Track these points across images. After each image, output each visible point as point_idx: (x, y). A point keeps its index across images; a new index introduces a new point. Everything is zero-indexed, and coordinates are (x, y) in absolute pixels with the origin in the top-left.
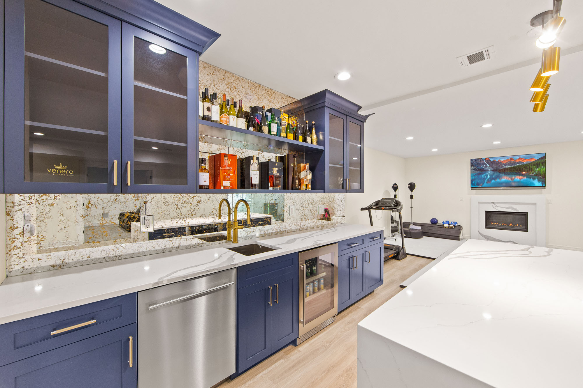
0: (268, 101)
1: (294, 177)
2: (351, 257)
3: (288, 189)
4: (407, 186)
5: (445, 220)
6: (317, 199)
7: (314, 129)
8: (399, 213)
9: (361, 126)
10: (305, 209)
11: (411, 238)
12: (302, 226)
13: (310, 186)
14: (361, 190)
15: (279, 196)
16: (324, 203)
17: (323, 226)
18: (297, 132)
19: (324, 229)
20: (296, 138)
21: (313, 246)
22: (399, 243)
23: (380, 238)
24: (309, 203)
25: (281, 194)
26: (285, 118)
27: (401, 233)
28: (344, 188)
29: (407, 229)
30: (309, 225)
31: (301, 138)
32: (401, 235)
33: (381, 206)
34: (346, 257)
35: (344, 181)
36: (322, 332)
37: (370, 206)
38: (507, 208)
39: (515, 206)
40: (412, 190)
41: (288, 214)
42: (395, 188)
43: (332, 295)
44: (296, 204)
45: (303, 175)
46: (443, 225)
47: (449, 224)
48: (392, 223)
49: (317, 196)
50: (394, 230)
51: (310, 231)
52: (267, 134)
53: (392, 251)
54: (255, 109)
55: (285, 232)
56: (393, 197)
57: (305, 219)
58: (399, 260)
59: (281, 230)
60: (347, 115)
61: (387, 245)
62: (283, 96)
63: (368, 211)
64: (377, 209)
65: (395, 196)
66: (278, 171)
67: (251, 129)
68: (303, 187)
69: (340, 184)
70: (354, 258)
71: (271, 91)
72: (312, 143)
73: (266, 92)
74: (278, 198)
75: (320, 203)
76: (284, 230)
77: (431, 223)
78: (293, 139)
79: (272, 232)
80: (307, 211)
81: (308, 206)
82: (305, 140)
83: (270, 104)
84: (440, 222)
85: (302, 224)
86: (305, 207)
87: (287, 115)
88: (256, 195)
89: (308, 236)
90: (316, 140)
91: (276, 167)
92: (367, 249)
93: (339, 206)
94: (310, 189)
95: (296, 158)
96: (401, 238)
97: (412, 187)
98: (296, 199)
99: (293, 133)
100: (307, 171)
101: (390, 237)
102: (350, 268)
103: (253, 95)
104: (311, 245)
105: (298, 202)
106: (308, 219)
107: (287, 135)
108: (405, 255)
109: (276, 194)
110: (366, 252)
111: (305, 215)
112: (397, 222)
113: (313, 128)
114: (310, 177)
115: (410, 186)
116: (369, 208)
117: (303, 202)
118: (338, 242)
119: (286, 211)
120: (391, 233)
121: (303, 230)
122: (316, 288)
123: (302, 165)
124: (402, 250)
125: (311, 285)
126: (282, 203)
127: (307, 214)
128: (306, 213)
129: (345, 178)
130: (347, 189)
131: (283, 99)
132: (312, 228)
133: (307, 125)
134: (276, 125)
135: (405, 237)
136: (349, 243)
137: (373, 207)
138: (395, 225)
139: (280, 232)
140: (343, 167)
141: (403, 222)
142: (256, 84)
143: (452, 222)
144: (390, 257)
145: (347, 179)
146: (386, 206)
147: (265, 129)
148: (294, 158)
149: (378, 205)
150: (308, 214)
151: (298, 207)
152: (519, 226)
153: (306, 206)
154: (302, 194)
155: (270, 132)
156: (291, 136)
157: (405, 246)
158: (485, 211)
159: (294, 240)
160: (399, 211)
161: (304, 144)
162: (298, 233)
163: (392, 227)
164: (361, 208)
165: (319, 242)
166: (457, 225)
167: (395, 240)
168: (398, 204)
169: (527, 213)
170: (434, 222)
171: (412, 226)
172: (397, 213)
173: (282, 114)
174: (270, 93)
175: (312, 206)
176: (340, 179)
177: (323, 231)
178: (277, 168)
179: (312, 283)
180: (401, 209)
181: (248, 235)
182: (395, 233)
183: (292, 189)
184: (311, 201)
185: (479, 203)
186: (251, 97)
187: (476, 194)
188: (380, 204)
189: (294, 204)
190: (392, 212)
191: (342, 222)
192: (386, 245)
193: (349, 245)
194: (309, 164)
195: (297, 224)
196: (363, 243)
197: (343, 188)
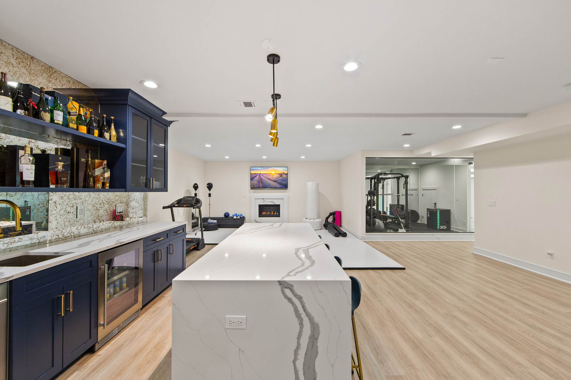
0: (45, 80)
1: (87, 174)
2: (155, 251)
3: (77, 186)
4: (206, 186)
5: (234, 213)
6: (114, 198)
7: (113, 124)
8: (199, 209)
9: (165, 130)
10: (99, 210)
11: (209, 230)
12: (94, 228)
13: (108, 185)
14: (164, 188)
15: (62, 195)
16: (123, 202)
17: (122, 227)
18: (90, 124)
19: (123, 229)
20: (90, 131)
21: (116, 244)
22: (199, 236)
23: (183, 231)
24: (105, 202)
25: (64, 193)
26: (74, 106)
27: (201, 227)
28: (148, 186)
29: (206, 223)
30: (104, 227)
31: (96, 132)
32: (200, 229)
33: (183, 204)
34: (150, 252)
35: (148, 180)
36: (125, 329)
37: (172, 204)
38: (270, 202)
39: (274, 201)
40: (210, 190)
41: (76, 216)
42: (196, 187)
43: (136, 293)
44: (86, 204)
45: (98, 172)
46: (233, 217)
47: (237, 217)
48: (193, 219)
49: (115, 195)
50: (194, 226)
51: (106, 233)
52: (48, 122)
53: (193, 243)
54: (27, 89)
55: (70, 237)
56: (194, 195)
57: (99, 221)
58: (199, 250)
59: (65, 234)
60: (151, 118)
61: (189, 239)
62: (69, 79)
63: (170, 209)
64: (179, 206)
65: (196, 195)
66: (64, 166)
67: (19, 111)
68: (99, 185)
69: (142, 183)
70: (159, 251)
71: (51, 69)
72: (110, 139)
73: (43, 68)
74: (61, 198)
75: (119, 202)
76: (69, 235)
77: (224, 217)
78: (86, 133)
79: (51, 238)
80: (101, 211)
81: (103, 206)
82: (101, 135)
83: (49, 85)
84: (231, 215)
85: (95, 226)
86: (99, 207)
87: (78, 105)
88: (23, 194)
89: (106, 237)
90: (116, 137)
91: (61, 161)
92: (171, 243)
93: (141, 205)
94: (107, 188)
95: (90, 154)
96: (201, 232)
97: (210, 186)
98: (87, 199)
99: (87, 126)
100: (104, 168)
101: (191, 232)
102: (154, 262)
103: (21, 67)
104: (114, 244)
105: (89, 202)
106: (103, 221)
107: (77, 127)
108: (204, 245)
109: (57, 193)
110: (171, 245)
111: (99, 216)
112: (197, 218)
113: (111, 123)
114: (107, 175)
115: (208, 186)
116: (171, 207)
117: (97, 202)
118: (142, 238)
119: (73, 213)
120: (192, 228)
121: (97, 233)
122: (118, 288)
123: (97, 161)
124: (202, 241)
125: (112, 286)
126: (66, 204)
127: (101, 215)
128: (100, 213)
129: (148, 177)
130: (151, 188)
131: (70, 82)
132: (107, 230)
133: (105, 119)
134: (63, 113)
135: (204, 231)
136: (153, 239)
137: (175, 205)
138: (195, 221)
139: (63, 238)
140: (147, 166)
141: (202, 218)
142: (26, 55)
143: (239, 215)
144: (191, 248)
145: (151, 178)
146: (188, 204)
147: (47, 116)
148: (87, 153)
149: (180, 203)
150: (103, 214)
151: (90, 207)
152: (276, 213)
153: (101, 206)
154: (96, 193)
155: (52, 120)
156: (83, 129)
157: (204, 237)
158: (259, 205)
159: (89, 243)
160: (199, 208)
161: (101, 140)
162: (89, 237)
163: (193, 223)
164: (163, 207)
165: (122, 241)
166: (242, 216)
167: (196, 234)
168: (198, 201)
169: (280, 205)
170: (227, 215)
171: (210, 221)
172: (197, 210)
173: (70, 103)
174: (50, 71)
175: (108, 206)
176: (142, 178)
177: (123, 231)
178: (63, 163)
179: (113, 284)
180: (201, 206)
181: (9, 246)
182: (195, 228)
183: (84, 187)
184: (106, 201)
185: (255, 199)
186: (16, 69)
187: (254, 193)
188: (182, 202)
189: (84, 204)
190: (193, 208)
191: (144, 221)
192: (187, 239)
193: (154, 240)
194: (106, 161)
195: (88, 226)
196: (167, 237)
197: (146, 186)
